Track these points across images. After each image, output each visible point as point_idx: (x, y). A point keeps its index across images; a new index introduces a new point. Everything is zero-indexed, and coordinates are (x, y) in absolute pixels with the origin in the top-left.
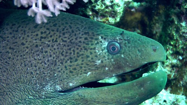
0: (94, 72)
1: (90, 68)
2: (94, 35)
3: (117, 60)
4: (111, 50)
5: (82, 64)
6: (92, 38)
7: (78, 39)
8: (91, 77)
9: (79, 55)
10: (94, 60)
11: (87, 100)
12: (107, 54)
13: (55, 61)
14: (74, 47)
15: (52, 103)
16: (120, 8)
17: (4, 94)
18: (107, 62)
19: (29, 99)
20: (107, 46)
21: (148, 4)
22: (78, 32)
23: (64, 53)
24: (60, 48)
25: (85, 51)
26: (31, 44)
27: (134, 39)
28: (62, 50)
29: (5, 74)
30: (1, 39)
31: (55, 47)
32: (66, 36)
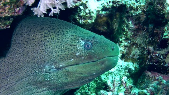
0: (75, 59)
2: (76, 37)
6: (75, 39)
8: (73, 62)
11: (70, 72)
19: (36, 73)
26: (38, 40)
27: (100, 41)
28: (56, 45)
29: (22, 57)
30: (20, 36)
31: (52, 43)
32: (59, 36)
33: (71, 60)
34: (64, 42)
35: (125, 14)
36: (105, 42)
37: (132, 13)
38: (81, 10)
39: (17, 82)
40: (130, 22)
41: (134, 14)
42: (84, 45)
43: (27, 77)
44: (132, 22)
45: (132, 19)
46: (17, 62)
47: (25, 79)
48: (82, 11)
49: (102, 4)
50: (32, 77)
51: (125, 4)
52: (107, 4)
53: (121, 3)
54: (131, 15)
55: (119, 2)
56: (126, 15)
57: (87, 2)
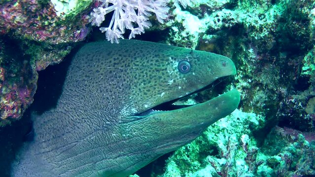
0: (168, 93)
1: (163, 88)
2: (164, 57)
3: (189, 78)
4: (182, 69)
5: (155, 85)
6: (163, 60)
7: (149, 61)
8: (165, 97)
9: (151, 77)
10: (166, 80)
11: (163, 123)
12: (178, 73)
13: (130, 84)
14: (147, 70)
15: (129, 128)
16: (195, 39)
17: (82, 121)
18: (179, 81)
19: (106, 125)
20: (178, 66)
21: (219, 36)
22: (149, 55)
23: (137, 77)
24: (133, 72)
25: (158, 72)
26: (105, 71)
27: (203, 56)
28: (135, 74)
29: (83, 101)
30: (78, 69)
31: (128, 72)
32: (137, 60)
33: (161, 94)
34: (147, 67)
35: (242, 38)
36: (211, 57)
37: (253, 35)
38: (174, 33)
39: (77, 141)
40: (251, 51)
41: (256, 38)
42: (179, 67)
43: (93, 134)
44: (254, 50)
45: (253, 46)
46: (75, 109)
47: (89, 136)
48: (176, 35)
49: (206, 24)
50: (100, 132)
51: (243, 23)
52: (215, 22)
53: (236, 21)
54: (252, 38)
55: (233, 19)
56: (245, 39)
57: (183, 20)
